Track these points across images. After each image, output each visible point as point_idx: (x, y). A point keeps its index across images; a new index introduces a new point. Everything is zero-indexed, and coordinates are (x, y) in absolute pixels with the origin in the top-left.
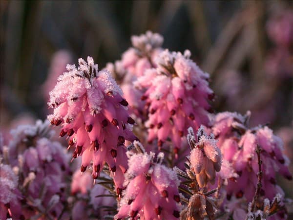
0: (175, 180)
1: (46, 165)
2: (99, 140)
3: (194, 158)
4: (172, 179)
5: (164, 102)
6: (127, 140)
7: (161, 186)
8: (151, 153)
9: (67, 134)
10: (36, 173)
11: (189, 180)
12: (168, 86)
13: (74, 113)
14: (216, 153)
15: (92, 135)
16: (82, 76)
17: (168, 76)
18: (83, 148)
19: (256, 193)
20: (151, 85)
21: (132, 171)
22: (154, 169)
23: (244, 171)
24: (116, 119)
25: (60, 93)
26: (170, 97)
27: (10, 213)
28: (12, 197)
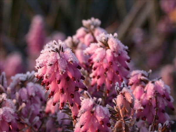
0: (108, 114)
1: (32, 98)
2: (64, 88)
3: (119, 100)
4: (106, 114)
5: (102, 63)
6: (80, 88)
7: (100, 118)
8: (94, 97)
9: (46, 84)
10: (26, 103)
11: (115, 112)
12: (104, 54)
13: (50, 73)
14: (132, 98)
15: (60, 86)
16: (55, 51)
17: (103, 48)
18: (54, 92)
19: (154, 120)
20: (94, 53)
21: (83, 109)
22: (96, 108)
23: (147, 105)
24: (74, 77)
25: (42, 61)
26: (105, 60)
27: (11, 128)
28: (12, 118)
